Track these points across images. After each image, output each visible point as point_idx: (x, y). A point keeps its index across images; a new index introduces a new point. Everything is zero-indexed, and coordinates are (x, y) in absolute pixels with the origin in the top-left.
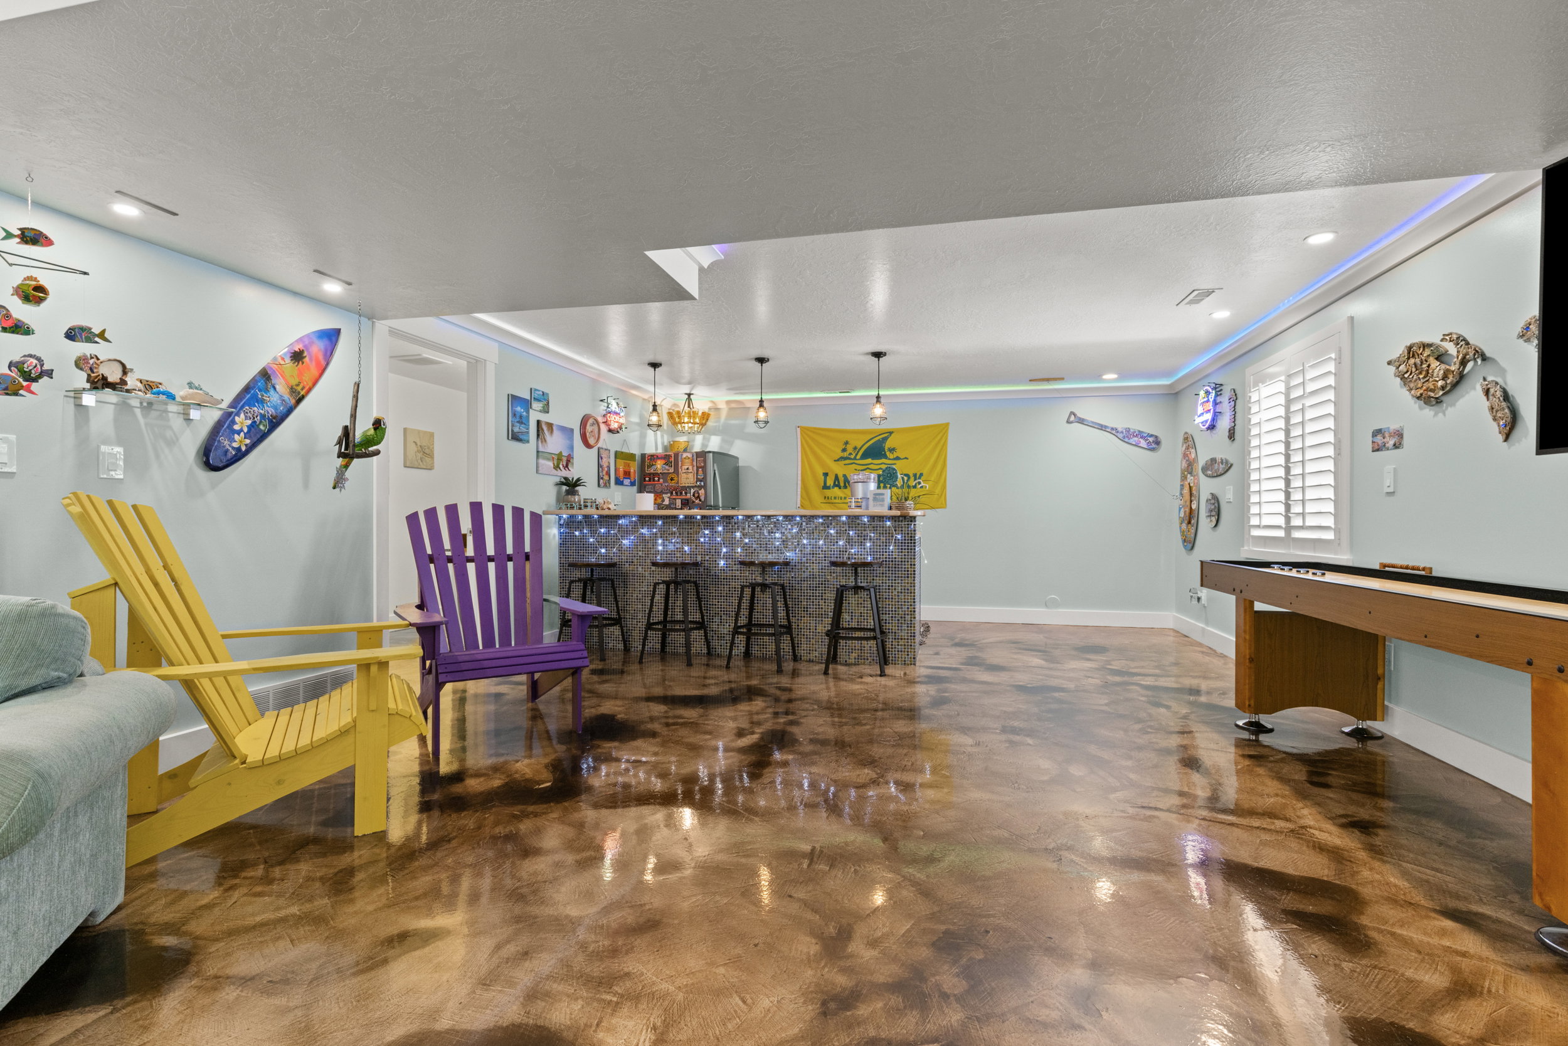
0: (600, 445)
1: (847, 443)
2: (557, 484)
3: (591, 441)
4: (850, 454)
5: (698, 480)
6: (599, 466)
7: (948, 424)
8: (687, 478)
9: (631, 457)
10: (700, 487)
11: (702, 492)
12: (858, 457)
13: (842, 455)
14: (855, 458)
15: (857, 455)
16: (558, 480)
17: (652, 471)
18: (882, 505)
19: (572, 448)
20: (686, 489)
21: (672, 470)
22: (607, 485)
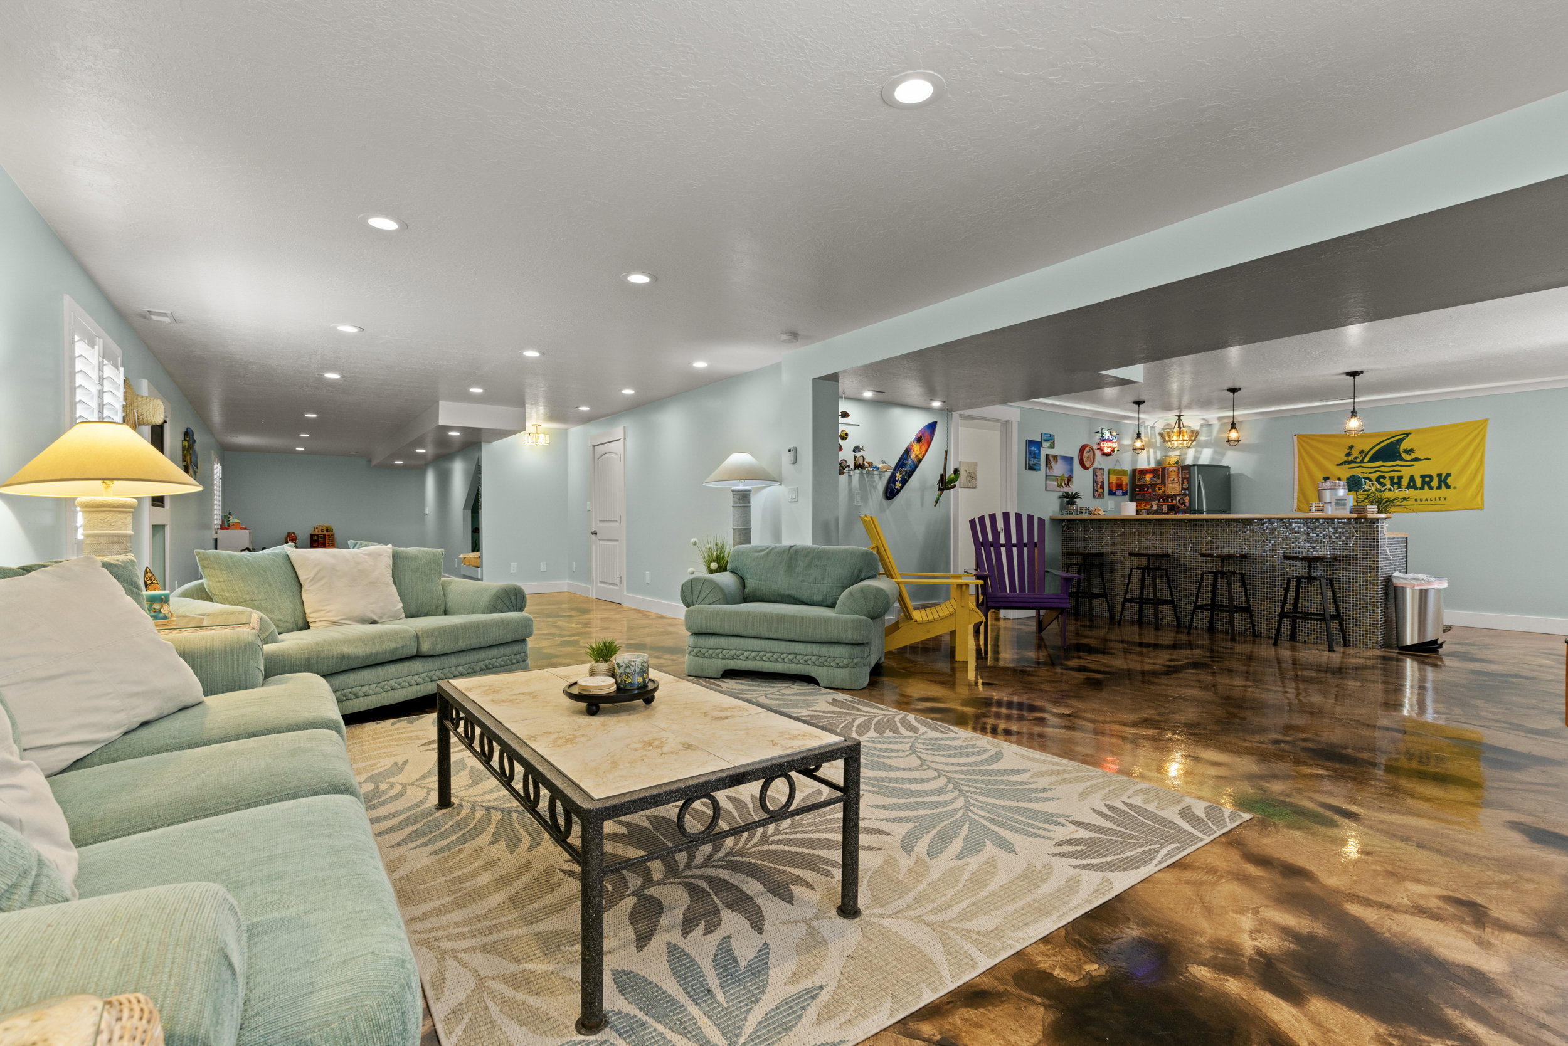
0: (1095, 466)
1: (1351, 447)
2: (1060, 497)
3: (1088, 464)
4: (1356, 458)
5: (1183, 489)
6: (1095, 482)
7: (1486, 420)
8: (1173, 487)
9: (1124, 472)
10: (1185, 495)
11: (1187, 499)
12: (1366, 460)
13: (1346, 459)
14: (1362, 462)
15: (1364, 458)
16: (1061, 494)
17: (1142, 483)
18: (1344, 509)
19: (1072, 471)
20: (1173, 497)
21: (1159, 481)
22: (1101, 496)
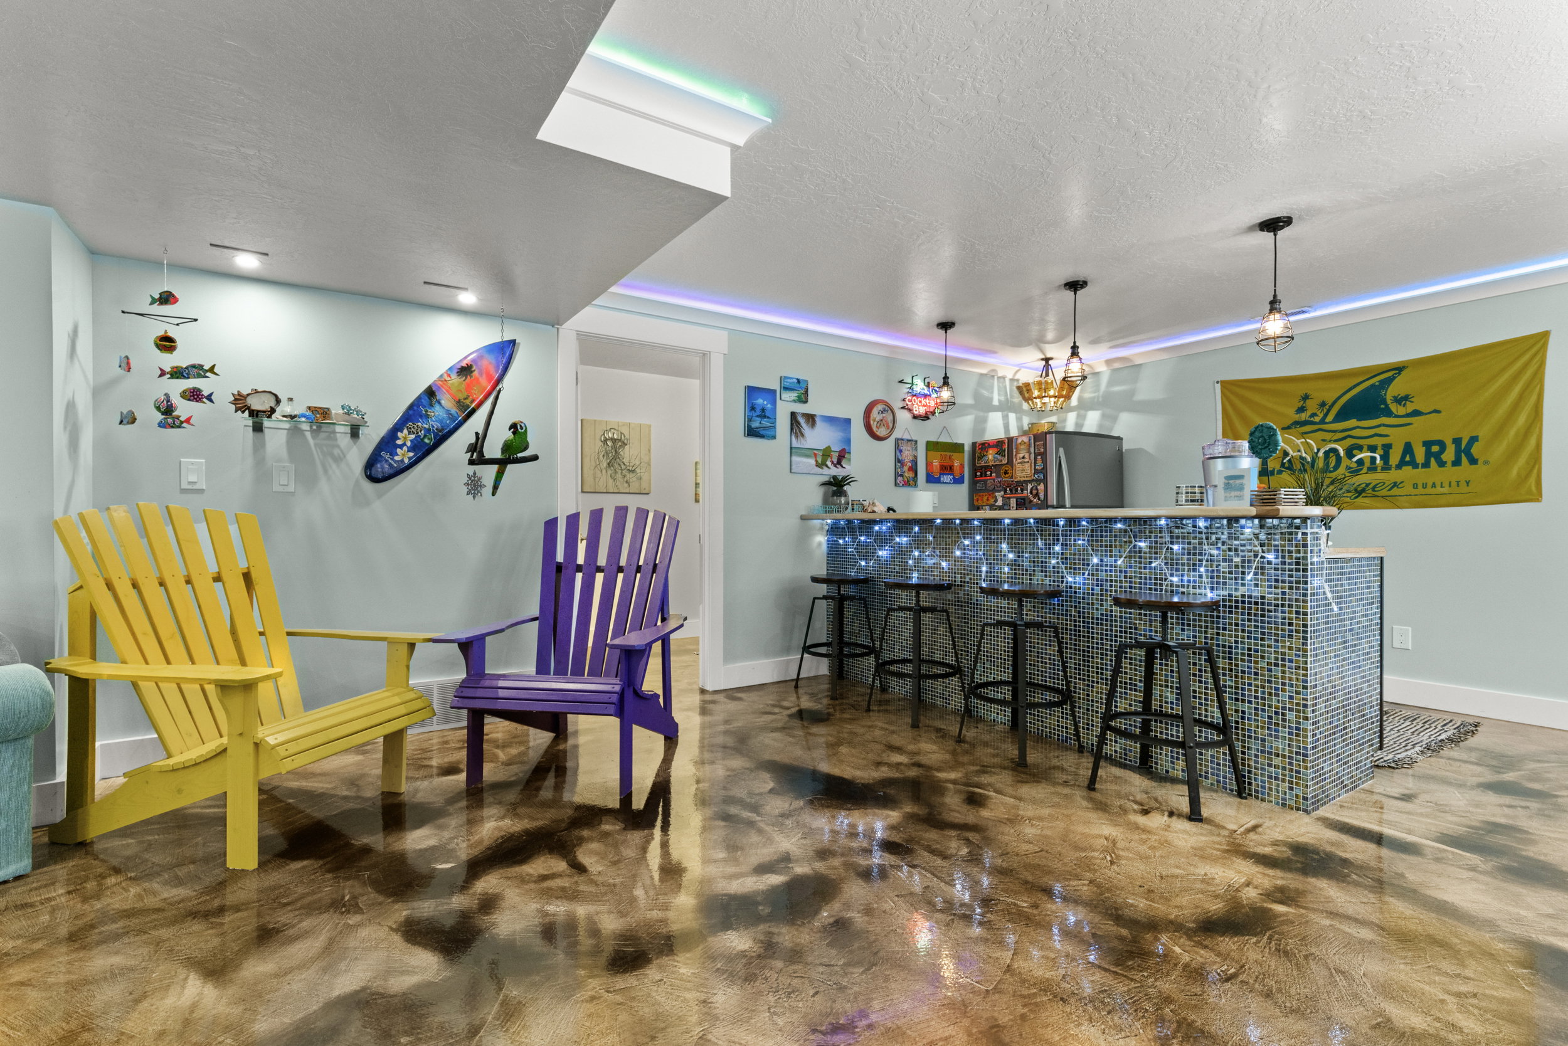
0: (897, 434)
1: (1306, 397)
2: (824, 484)
3: (882, 432)
4: (1314, 415)
5: (1036, 471)
6: (898, 460)
7: (1545, 335)
8: (1023, 470)
9: (958, 448)
10: (1038, 481)
11: (1041, 487)
12: (1330, 418)
13: (1297, 417)
14: (1323, 422)
15: (1326, 415)
16: (826, 479)
17: (983, 464)
18: (1240, 498)
19: (848, 441)
20: (1022, 484)
21: (1005, 461)
22: (911, 483)
